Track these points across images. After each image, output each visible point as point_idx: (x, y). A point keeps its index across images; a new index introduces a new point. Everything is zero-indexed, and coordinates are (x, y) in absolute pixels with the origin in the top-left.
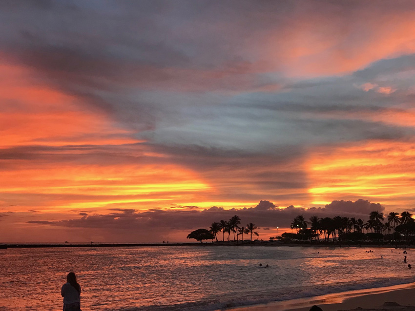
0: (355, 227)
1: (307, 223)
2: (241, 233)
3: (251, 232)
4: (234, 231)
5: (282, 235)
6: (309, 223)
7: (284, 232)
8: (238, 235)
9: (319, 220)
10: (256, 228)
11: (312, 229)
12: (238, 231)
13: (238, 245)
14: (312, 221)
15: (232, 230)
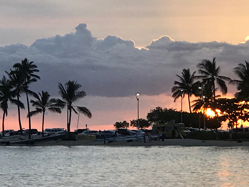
1: (227, 82)
2: (38, 111)
3: (70, 108)
4: (20, 105)
6: (231, 81)
8: (30, 115)
10: (82, 94)
11: (239, 97)
12: (31, 104)
13: (31, 143)
15: (13, 101)
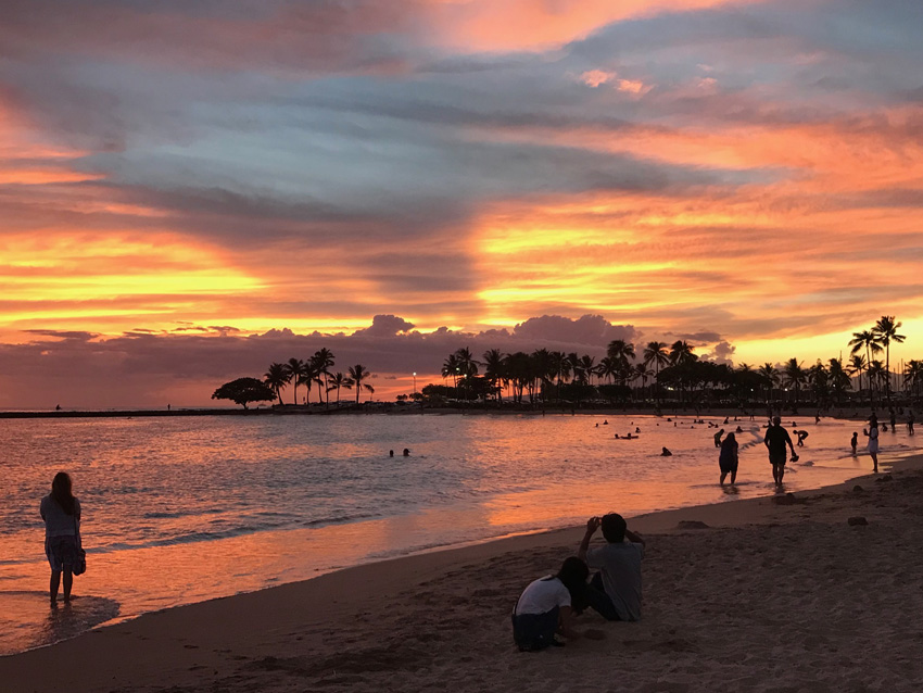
0: (577, 372)
2: (335, 388)
3: (358, 385)
4: (321, 383)
5: (424, 390)
6: (481, 364)
7: (427, 384)
8: (328, 390)
9: (504, 357)
11: (488, 376)
12: (329, 383)
13: (329, 412)
14: (488, 360)
15: (316, 380)
